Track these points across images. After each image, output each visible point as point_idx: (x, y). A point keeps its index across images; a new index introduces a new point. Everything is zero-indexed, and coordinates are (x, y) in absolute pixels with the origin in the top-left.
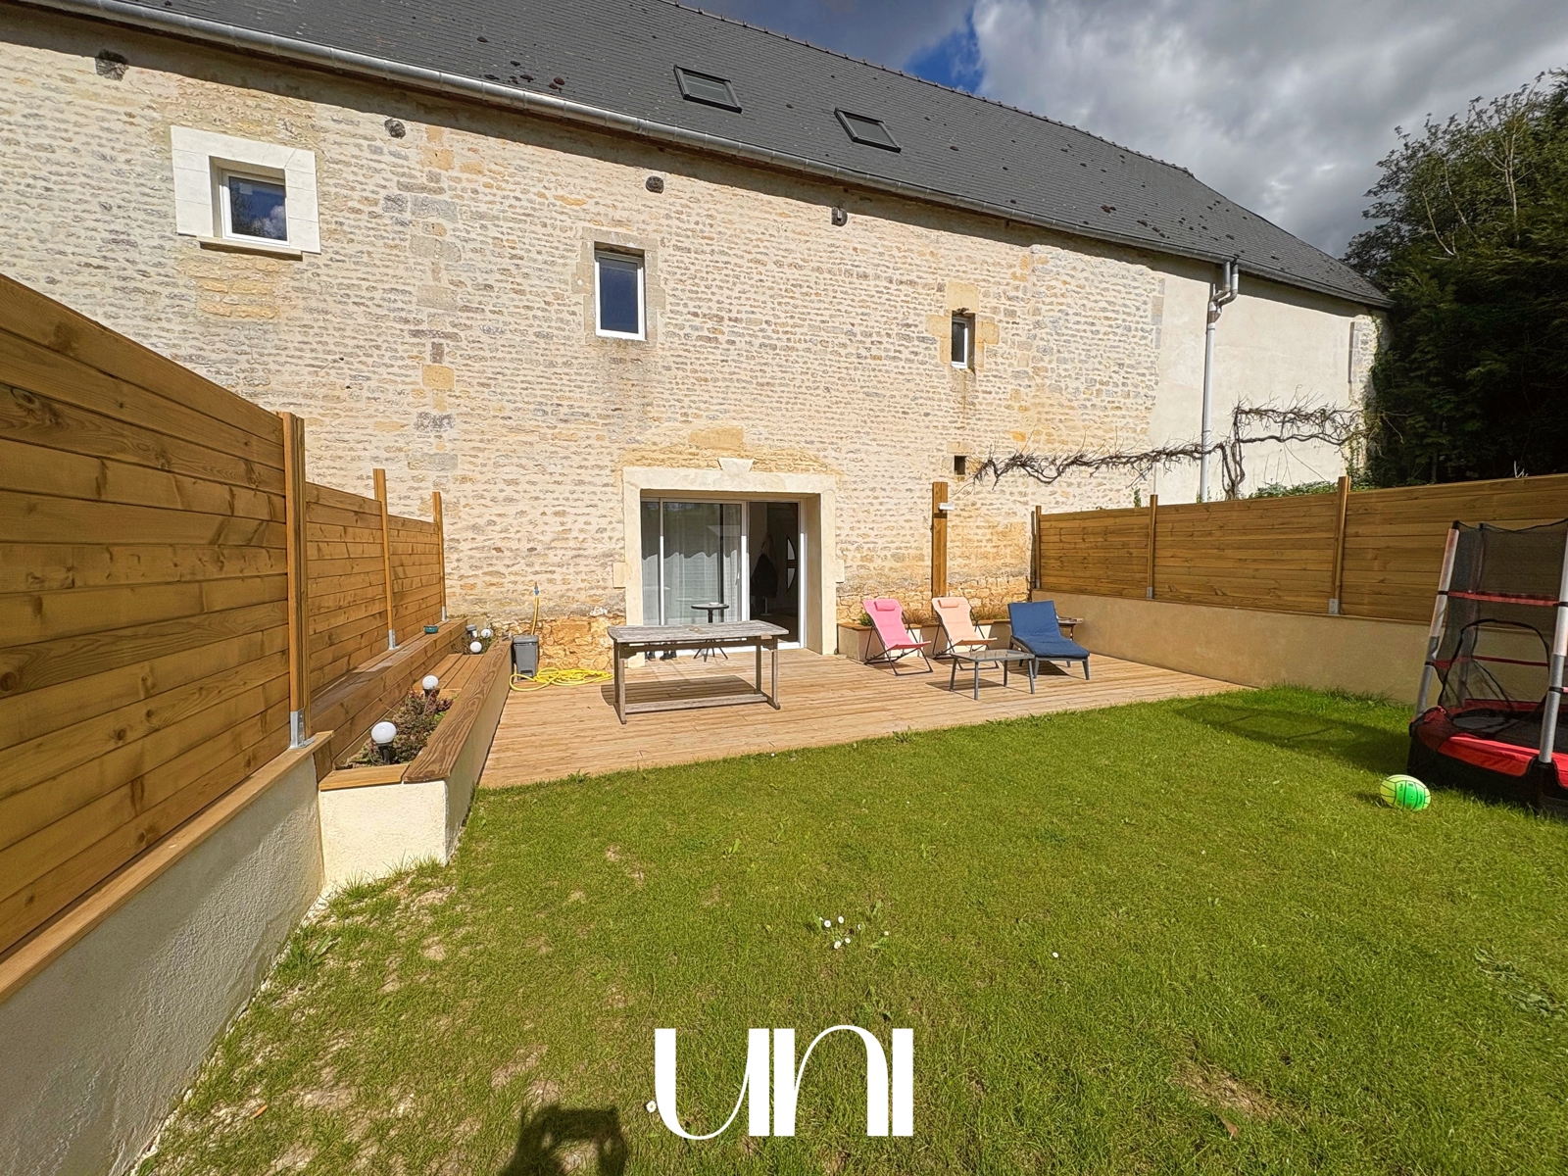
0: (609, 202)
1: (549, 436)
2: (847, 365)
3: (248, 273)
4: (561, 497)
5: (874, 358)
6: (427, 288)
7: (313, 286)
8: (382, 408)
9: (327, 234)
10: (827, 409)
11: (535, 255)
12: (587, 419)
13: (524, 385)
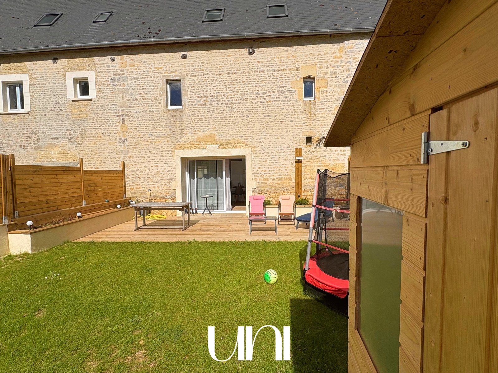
0: (170, 66)
1: (153, 142)
2: (256, 106)
3: (81, 106)
4: (157, 161)
5: (268, 102)
6: (121, 102)
7: (95, 107)
8: (110, 138)
9: (98, 92)
10: (248, 124)
11: (148, 87)
12: (164, 136)
13: (146, 127)
